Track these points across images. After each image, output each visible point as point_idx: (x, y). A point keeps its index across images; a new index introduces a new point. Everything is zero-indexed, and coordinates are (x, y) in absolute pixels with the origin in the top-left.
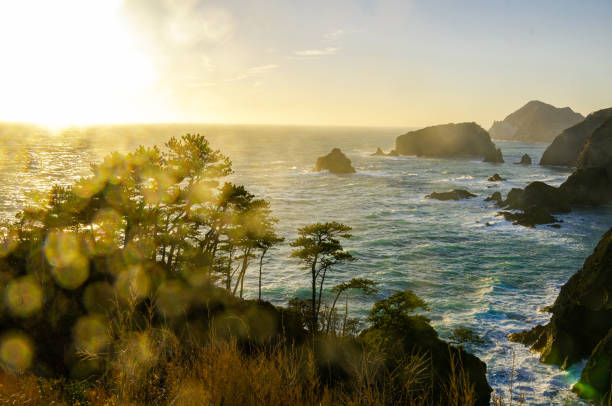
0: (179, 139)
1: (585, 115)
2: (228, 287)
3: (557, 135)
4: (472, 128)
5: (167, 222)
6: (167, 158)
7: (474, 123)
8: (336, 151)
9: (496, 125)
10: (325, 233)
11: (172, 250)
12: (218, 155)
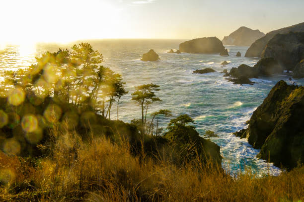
0: (78, 45)
1: (265, 34)
2: (103, 115)
3: (253, 43)
4: (214, 39)
5: (74, 85)
6: (72, 55)
7: (215, 37)
8: (152, 50)
9: (225, 38)
10: (148, 89)
11: (76, 98)
12: (97, 53)
